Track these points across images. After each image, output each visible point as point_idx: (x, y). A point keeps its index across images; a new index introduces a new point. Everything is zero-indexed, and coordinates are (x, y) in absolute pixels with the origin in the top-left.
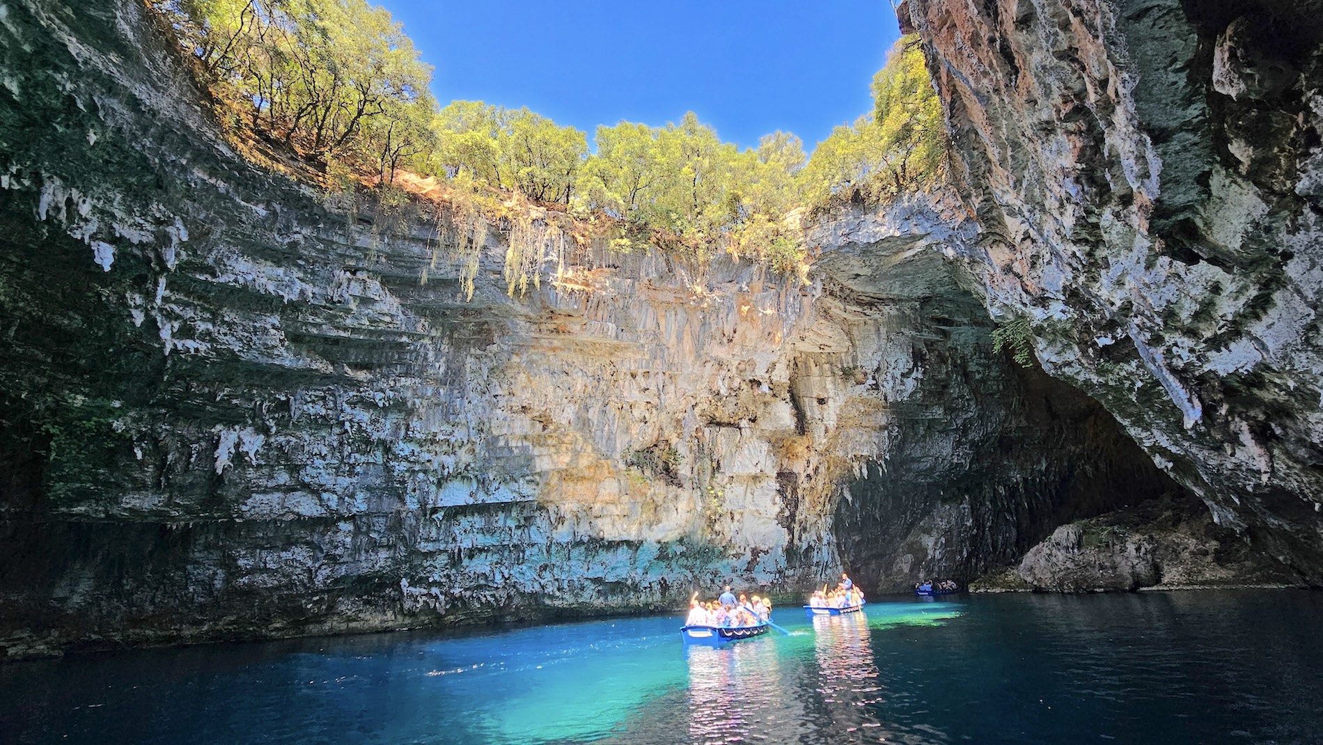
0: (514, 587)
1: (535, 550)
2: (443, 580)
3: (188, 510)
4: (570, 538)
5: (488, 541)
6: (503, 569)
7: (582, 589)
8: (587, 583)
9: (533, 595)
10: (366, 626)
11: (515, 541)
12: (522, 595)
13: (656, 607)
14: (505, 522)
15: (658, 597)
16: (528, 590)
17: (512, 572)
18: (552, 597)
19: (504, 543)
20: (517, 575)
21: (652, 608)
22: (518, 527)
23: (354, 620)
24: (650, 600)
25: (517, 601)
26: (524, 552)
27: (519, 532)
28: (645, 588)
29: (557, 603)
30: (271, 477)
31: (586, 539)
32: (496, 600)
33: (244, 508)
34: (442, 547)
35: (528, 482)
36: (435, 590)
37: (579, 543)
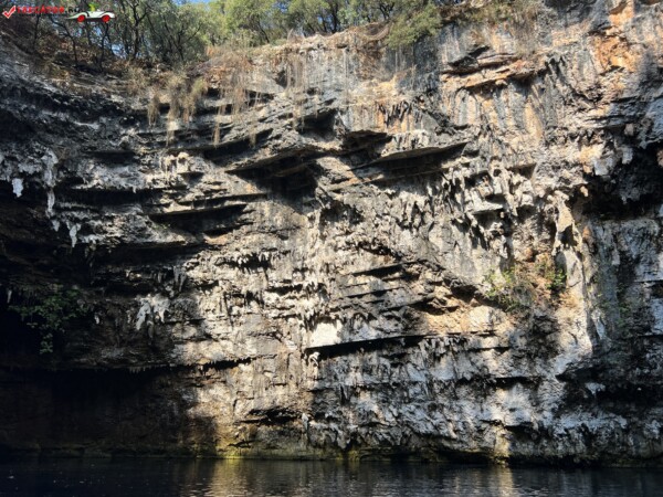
0: (408, 426)
1: (418, 389)
2: (337, 416)
3: (140, 358)
4: (451, 375)
5: (369, 379)
6: (391, 407)
7: (480, 431)
8: (484, 426)
9: (428, 436)
10: (285, 454)
11: (395, 379)
12: (418, 434)
13: (582, 460)
14: (379, 361)
15: (581, 446)
16: (423, 430)
17: (401, 411)
18: (449, 439)
19: (385, 381)
20: (408, 415)
21: (577, 460)
22: (394, 365)
23: (274, 448)
24: (572, 451)
25: (415, 442)
26: (407, 390)
27: (397, 370)
28: (561, 435)
29: (456, 446)
30: (183, 331)
31: (468, 377)
32: (392, 439)
33: (173, 356)
34: (327, 385)
35: (389, 318)
36: (333, 426)
37: (462, 382)
